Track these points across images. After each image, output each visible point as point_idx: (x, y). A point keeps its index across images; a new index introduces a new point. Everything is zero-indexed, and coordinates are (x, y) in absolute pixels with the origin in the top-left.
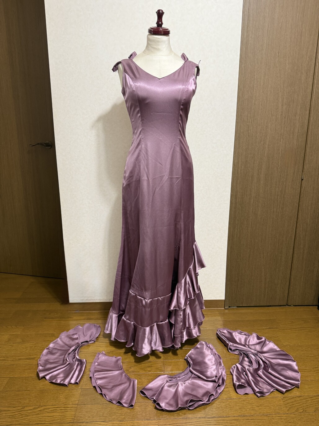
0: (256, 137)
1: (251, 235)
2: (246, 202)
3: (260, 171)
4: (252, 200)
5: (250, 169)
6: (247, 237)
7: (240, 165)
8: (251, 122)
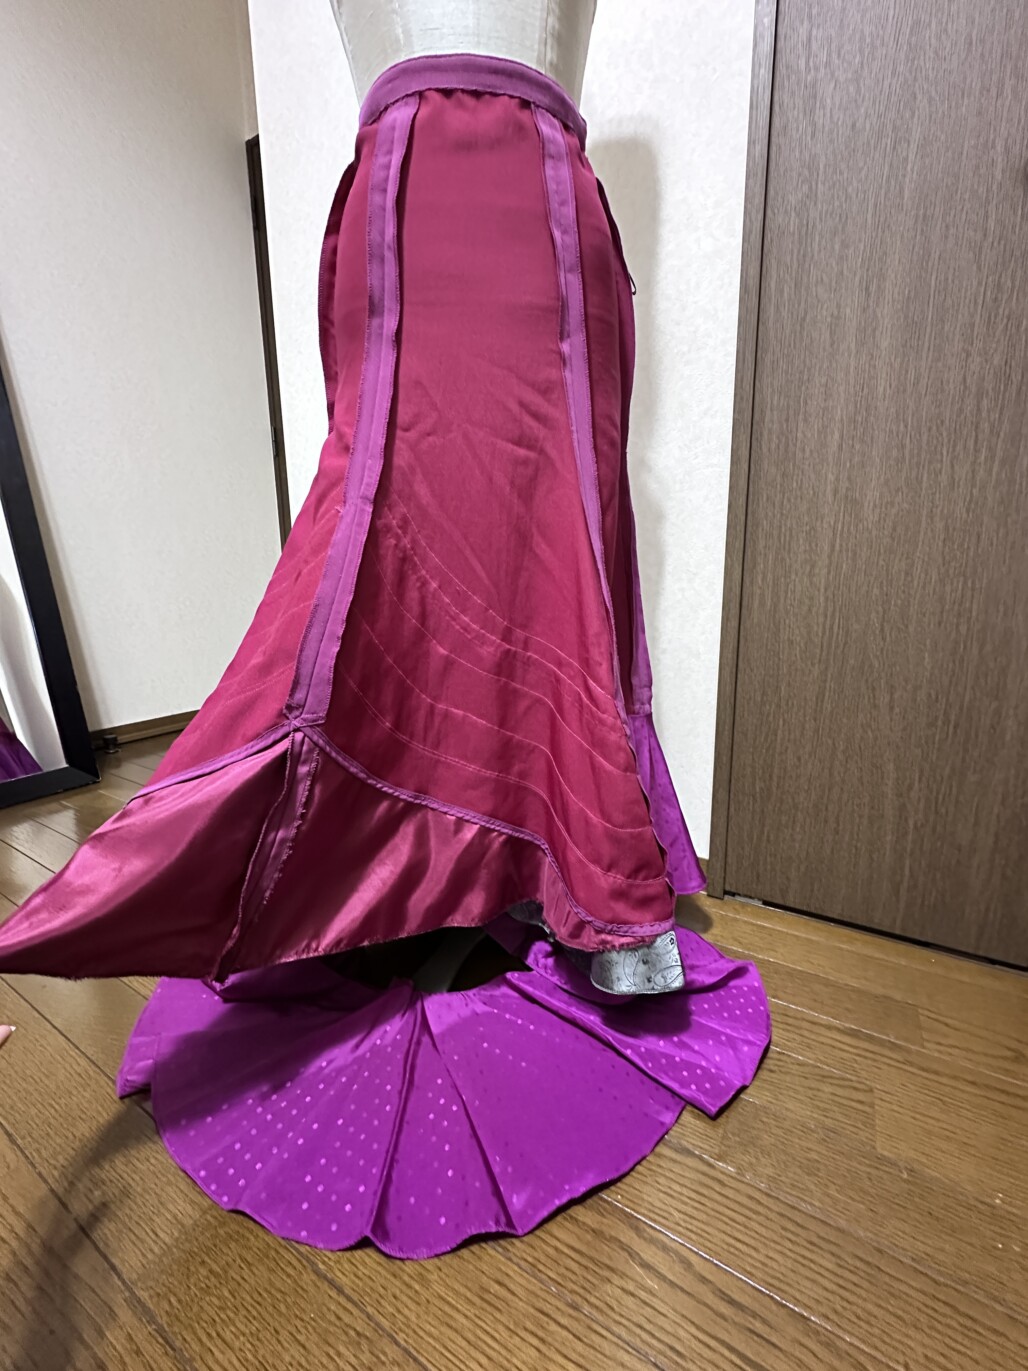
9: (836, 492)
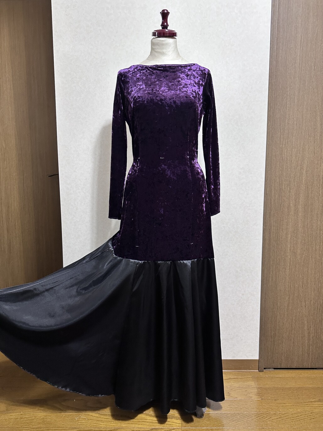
0: (291, 161)
1: (289, 278)
2: (282, 238)
3: (297, 201)
4: (290, 236)
5: (285, 198)
6: (285, 281)
7: (273, 194)
8: (285, 145)
9: (290, 250)
